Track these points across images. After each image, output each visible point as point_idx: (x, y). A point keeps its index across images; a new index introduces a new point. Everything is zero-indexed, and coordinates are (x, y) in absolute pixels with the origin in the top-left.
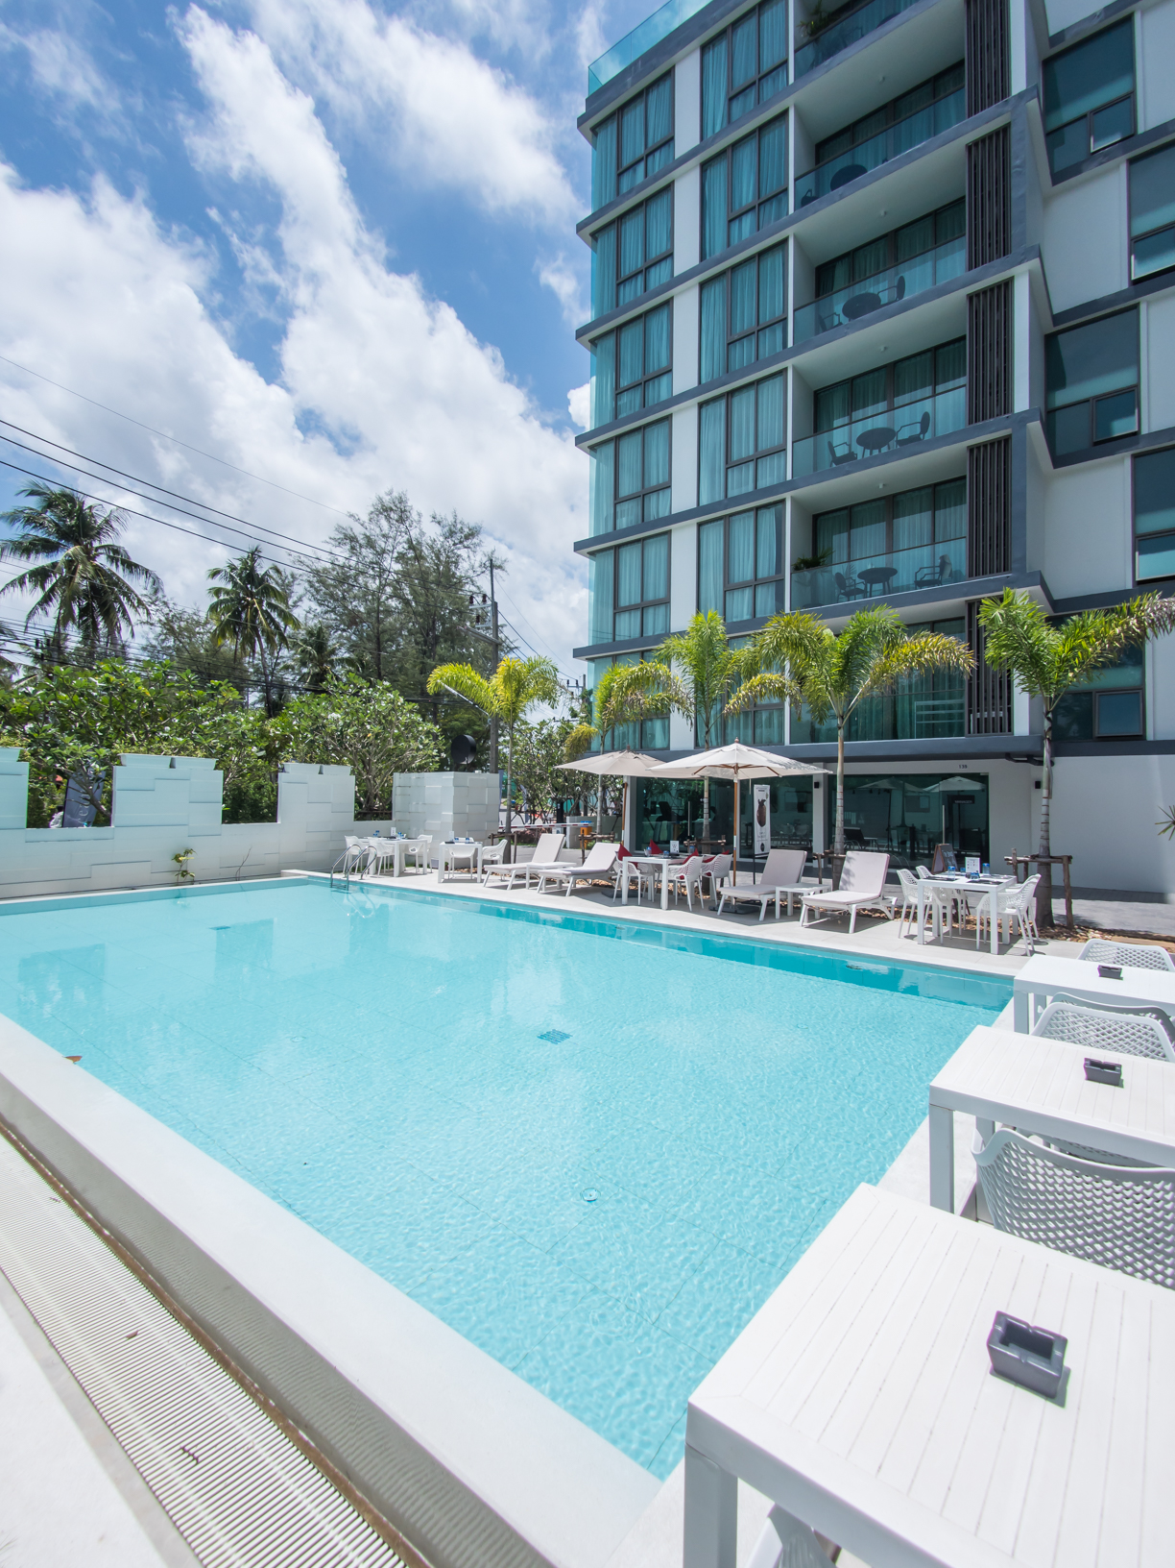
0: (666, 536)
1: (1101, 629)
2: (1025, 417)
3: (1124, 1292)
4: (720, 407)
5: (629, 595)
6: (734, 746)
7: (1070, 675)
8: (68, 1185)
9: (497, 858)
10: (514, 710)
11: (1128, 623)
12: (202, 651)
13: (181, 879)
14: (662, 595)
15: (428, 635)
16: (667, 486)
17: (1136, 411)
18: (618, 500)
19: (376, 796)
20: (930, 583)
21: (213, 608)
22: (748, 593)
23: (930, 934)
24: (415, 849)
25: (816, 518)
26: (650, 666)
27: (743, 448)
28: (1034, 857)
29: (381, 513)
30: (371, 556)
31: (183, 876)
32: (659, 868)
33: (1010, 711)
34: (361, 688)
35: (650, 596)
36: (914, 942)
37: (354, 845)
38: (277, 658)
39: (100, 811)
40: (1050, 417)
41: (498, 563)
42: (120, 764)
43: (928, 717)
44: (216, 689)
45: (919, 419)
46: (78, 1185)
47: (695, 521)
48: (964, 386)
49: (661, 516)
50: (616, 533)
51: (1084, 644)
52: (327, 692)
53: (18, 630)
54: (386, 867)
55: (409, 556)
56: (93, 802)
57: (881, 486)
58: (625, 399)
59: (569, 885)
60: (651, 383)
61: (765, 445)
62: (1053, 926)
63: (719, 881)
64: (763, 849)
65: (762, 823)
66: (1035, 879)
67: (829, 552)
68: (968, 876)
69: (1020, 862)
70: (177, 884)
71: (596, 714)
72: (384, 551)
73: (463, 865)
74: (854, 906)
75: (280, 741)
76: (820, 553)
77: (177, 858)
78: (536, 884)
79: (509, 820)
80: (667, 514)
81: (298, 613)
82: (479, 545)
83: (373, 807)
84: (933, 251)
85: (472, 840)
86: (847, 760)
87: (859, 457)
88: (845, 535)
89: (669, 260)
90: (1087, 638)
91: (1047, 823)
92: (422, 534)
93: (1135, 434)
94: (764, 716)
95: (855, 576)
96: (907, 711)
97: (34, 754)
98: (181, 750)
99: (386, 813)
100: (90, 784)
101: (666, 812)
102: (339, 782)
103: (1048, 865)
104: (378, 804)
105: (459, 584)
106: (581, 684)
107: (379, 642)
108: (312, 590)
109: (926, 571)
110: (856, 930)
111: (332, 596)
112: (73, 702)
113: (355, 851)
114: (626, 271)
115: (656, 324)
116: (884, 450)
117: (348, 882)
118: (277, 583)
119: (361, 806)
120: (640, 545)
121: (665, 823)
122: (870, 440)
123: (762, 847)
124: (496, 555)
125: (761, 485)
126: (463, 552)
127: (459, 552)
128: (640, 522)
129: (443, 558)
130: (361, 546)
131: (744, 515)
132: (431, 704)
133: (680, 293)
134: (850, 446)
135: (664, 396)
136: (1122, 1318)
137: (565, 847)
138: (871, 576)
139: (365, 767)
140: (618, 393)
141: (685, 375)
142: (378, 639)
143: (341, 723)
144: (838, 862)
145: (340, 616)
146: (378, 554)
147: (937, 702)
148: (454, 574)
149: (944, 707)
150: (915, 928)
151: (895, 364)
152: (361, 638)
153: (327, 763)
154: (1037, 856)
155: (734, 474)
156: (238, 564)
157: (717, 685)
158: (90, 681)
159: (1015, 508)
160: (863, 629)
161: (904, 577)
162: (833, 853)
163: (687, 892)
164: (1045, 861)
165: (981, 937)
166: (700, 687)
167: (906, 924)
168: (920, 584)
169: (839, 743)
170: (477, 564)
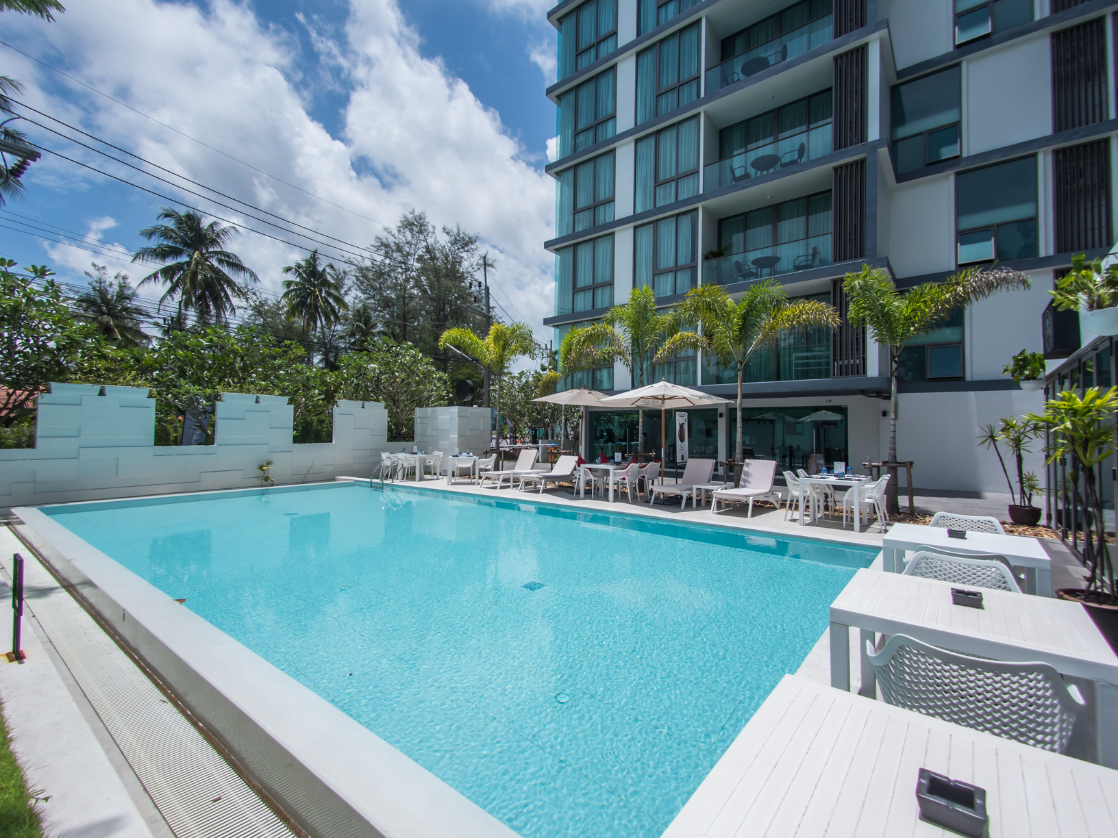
0: (611, 236)
1: (936, 297)
2: (876, 145)
3: (1020, 756)
4: (651, 142)
5: (584, 279)
6: (662, 383)
7: (912, 329)
8: (173, 691)
9: (490, 467)
10: (502, 362)
11: (955, 290)
12: (281, 327)
13: (264, 483)
14: (608, 278)
15: (440, 314)
16: (612, 200)
17: (959, 140)
18: (576, 211)
19: (403, 425)
20: (804, 268)
21: (286, 295)
22: (670, 276)
23: (808, 518)
24: (431, 462)
25: (720, 222)
26: (600, 327)
27: (667, 171)
28: (885, 463)
29: (406, 227)
30: (400, 258)
31: (266, 480)
32: (607, 472)
33: (864, 359)
34: (392, 347)
35: (599, 280)
36: (796, 524)
37: (387, 459)
38: (334, 332)
39: (208, 435)
40: (894, 145)
41: (490, 262)
42: (220, 400)
43: (803, 365)
44: (288, 346)
45: (797, 148)
46: (181, 690)
47: (632, 225)
48: (831, 123)
49: (607, 221)
50: (575, 235)
51: (922, 306)
52: (368, 351)
53: (153, 313)
54: (410, 474)
55: (426, 257)
56: (201, 427)
57: (769, 198)
58: (581, 138)
59: (542, 486)
60: (600, 126)
61: (683, 168)
62: (899, 513)
63: (650, 481)
64: (683, 459)
65: (682, 440)
66: (885, 478)
67: (730, 246)
68: (836, 476)
69: (874, 466)
70: (262, 486)
71: (560, 364)
72: (408, 254)
73: (465, 473)
74: (751, 498)
75: (334, 385)
76: (723, 247)
77: (261, 468)
78: (518, 486)
79: (498, 443)
80: (611, 220)
81: (348, 299)
82: (476, 249)
83: (400, 432)
84: (808, 26)
85: (471, 454)
86: (744, 396)
87: (753, 176)
88: (742, 235)
89: (614, 37)
90: (925, 302)
91: (894, 438)
92: (436, 241)
93: (957, 157)
94: (683, 365)
95: (750, 263)
96: (787, 362)
97: (159, 394)
98: (264, 390)
99: (410, 437)
100: (200, 415)
101: (611, 437)
102: (376, 414)
103: (895, 468)
104: (405, 430)
105: (462, 278)
106: (549, 347)
107: (405, 320)
108: (358, 283)
109: (801, 259)
110: (753, 516)
111: (372, 286)
112: (187, 357)
113: (388, 463)
114: (583, 45)
115: (604, 83)
116: (771, 171)
117: (383, 484)
118: (333, 278)
119: (392, 433)
120: (592, 243)
121: (610, 444)
122: (760, 164)
123: (682, 457)
124: (488, 257)
125: (681, 198)
126: (464, 255)
127: (462, 255)
128: (592, 226)
129: (450, 259)
130: (393, 251)
131: (668, 220)
132: (442, 359)
133: (623, 60)
134: (746, 168)
135: (610, 135)
136: (1023, 776)
137: (538, 461)
138: (761, 263)
139: (394, 404)
140: (577, 134)
141: (625, 119)
142: (405, 317)
143: (377, 371)
144: (738, 468)
145: (378, 301)
146: (403, 256)
147: (809, 354)
148: (458, 270)
149: (814, 357)
150: (796, 515)
151: (779, 109)
152: (392, 316)
153: (368, 400)
154: (887, 462)
155: (660, 190)
156: (303, 263)
157: (648, 340)
158: (199, 341)
159: (868, 211)
160: (756, 298)
161: (785, 264)
162: (734, 461)
163: (628, 491)
164: (893, 466)
165: (847, 521)
166: (636, 341)
167: (790, 512)
168: (797, 268)
169: (738, 384)
170: (475, 263)
